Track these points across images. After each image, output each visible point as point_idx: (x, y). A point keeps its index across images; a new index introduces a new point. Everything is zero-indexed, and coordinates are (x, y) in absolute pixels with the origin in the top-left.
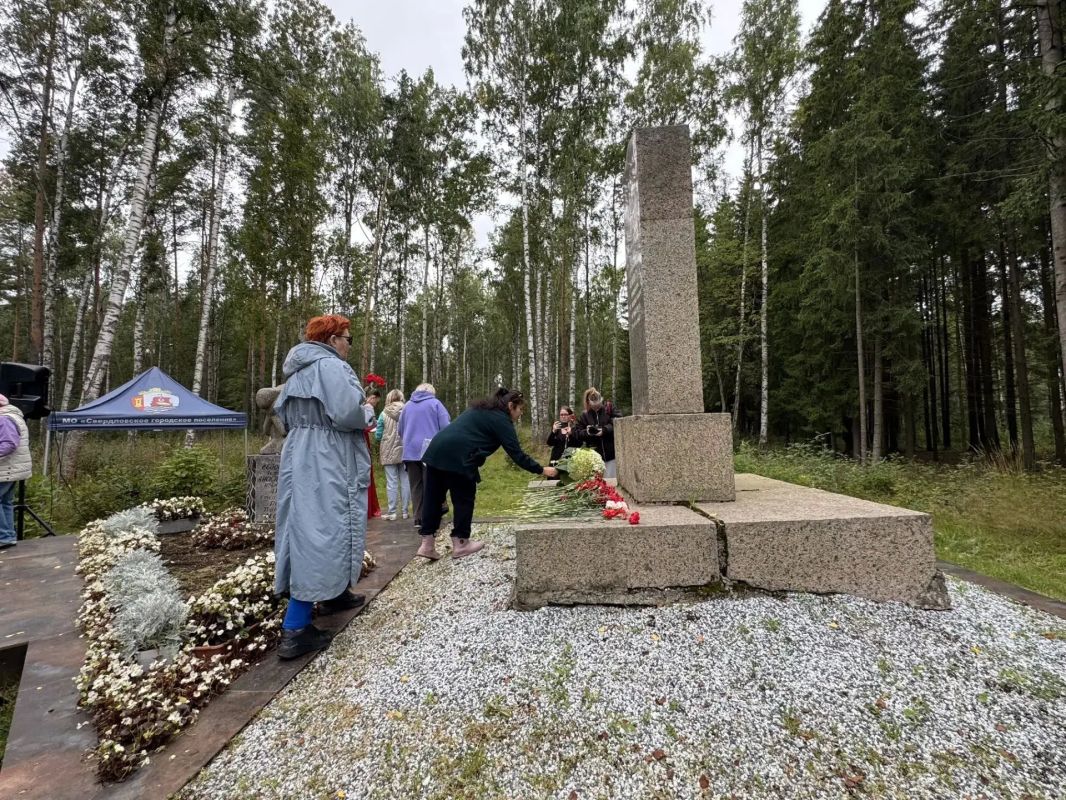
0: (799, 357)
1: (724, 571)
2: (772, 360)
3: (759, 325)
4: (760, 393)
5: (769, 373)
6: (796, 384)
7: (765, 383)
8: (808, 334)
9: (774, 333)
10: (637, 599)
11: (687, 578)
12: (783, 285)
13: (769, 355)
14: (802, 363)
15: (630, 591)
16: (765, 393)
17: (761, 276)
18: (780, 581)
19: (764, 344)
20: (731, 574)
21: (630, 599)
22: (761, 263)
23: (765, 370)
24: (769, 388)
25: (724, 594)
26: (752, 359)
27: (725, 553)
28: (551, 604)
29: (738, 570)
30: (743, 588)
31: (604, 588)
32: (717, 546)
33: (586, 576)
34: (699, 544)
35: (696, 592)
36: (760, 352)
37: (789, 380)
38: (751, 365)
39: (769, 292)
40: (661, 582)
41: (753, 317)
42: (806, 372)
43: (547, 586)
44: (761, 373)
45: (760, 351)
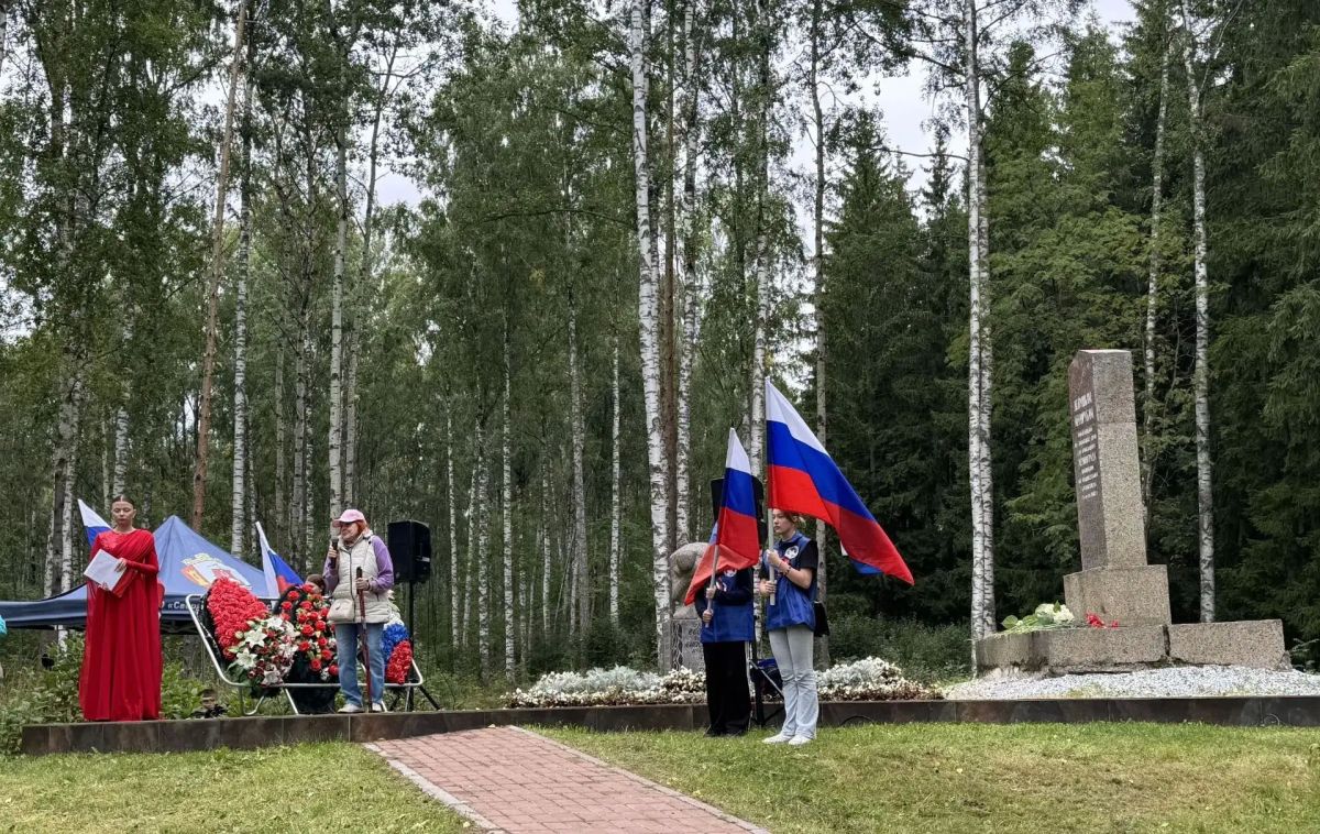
0: (1279, 490)
1: (1168, 653)
2: (1221, 495)
3: (1192, 412)
4: (1196, 577)
5: (1215, 525)
6: (1276, 554)
7: (1207, 551)
8: (1296, 438)
9: (1224, 431)
10: (1121, 668)
11: (1147, 658)
12: (1242, 324)
13: (1214, 480)
14: (1287, 503)
15: (1116, 665)
16: (1208, 574)
17: (1191, 297)
18: (1199, 658)
19: (1203, 457)
20: (1172, 653)
21: (1116, 669)
22: (1192, 267)
23: (1206, 520)
24: (1218, 561)
25: (1169, 666)
26: (1174, 491)
27: (1168, 642)
28: (1071, 673)
29: (1176, 652)
30: (1178, 662)
31: (1101, 663)
32: (1163, 638)
33: (1090, 657)
34: (1153, 638)
35: (1152, 665)
36: (1193, 474)
37: (1262, 544)
38: (1171, 505)
39: (1213, 334)
40: (1133, 660)
41: (1177, 395)
42: (1295, 522)
43: (1068, 662)
44: (1197, 529)
45: (1194, 472)
